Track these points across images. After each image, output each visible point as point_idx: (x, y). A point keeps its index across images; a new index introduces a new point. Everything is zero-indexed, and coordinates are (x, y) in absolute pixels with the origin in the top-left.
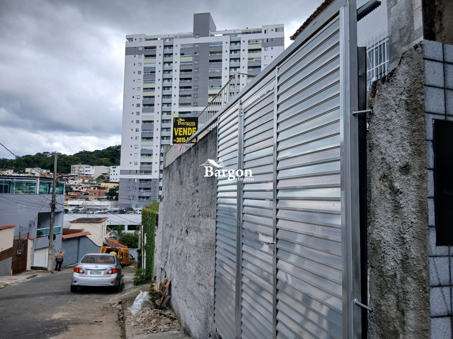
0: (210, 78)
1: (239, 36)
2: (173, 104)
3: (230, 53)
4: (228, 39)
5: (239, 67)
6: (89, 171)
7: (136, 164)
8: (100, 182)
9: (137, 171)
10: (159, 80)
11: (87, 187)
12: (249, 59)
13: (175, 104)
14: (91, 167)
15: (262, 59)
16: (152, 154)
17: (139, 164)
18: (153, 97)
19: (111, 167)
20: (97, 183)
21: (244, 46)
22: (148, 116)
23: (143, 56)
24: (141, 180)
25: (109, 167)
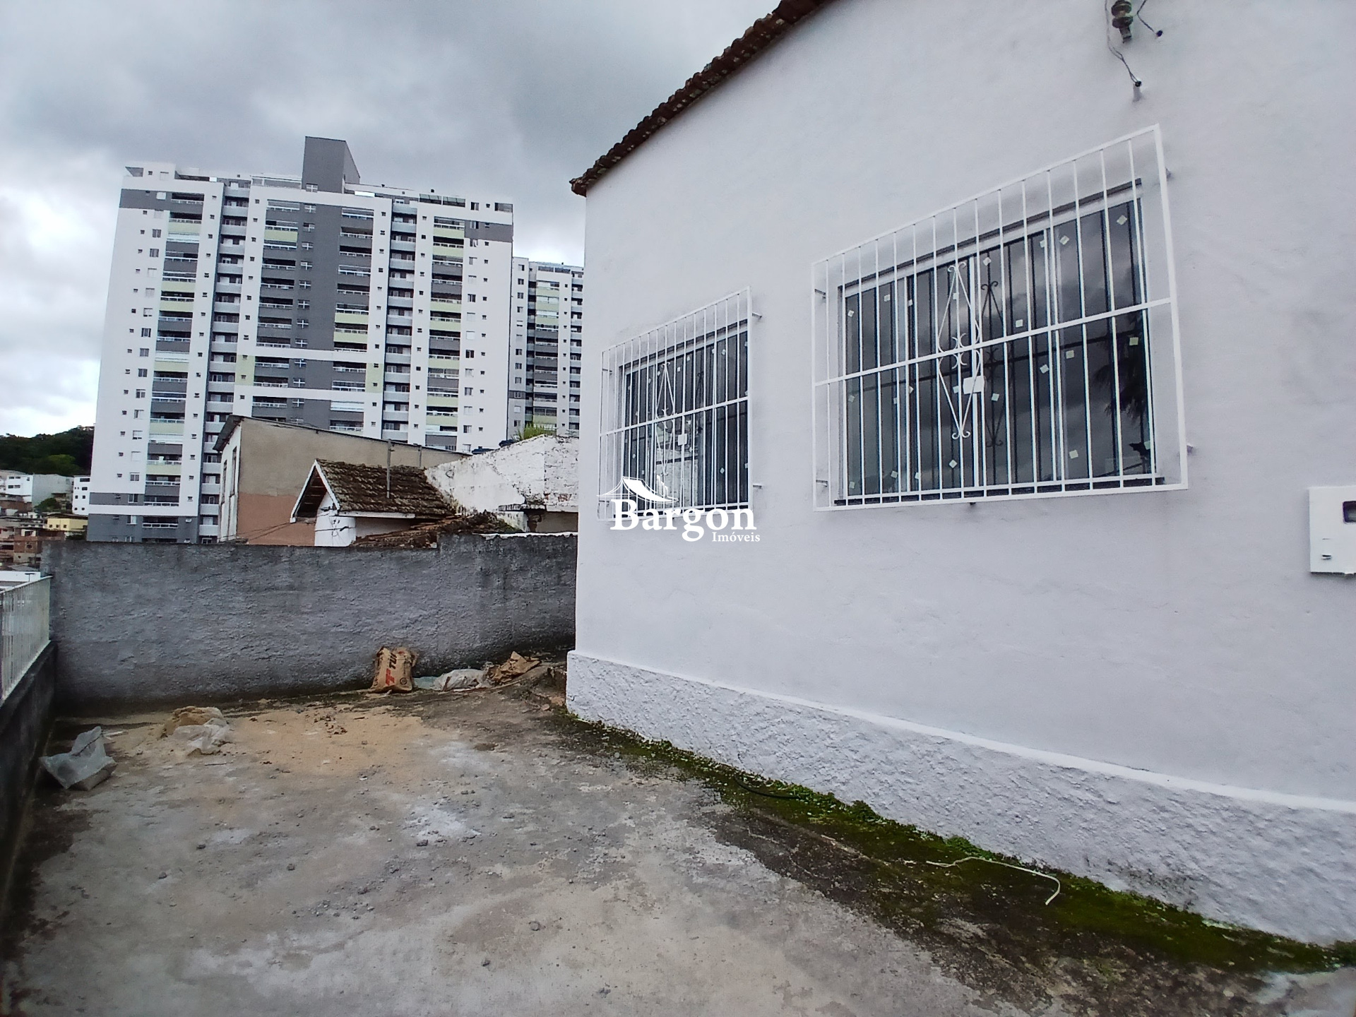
0: (341, 286)
1: (413, 204)
2: (241, 337)
3: (391, 239)
4: (386, 205)
5: (412, 272)
6: (19, 486)
7: (134, 478)
8: (46, 515)
9: (136, 495)
10: (207, 275)
11: (12, 529)
12: (435, 257)
13: (246, 337)
14: (24, 477)
15: (465, 263)
16: (181, 456)
17: (143, 480)
18: (190, 315)
19: (77, 479)
20: (39, 516)
21: (425, 227)
22: (171, 360)
23: (167, 213)
24: (148, 519)
25: (71, 479)
